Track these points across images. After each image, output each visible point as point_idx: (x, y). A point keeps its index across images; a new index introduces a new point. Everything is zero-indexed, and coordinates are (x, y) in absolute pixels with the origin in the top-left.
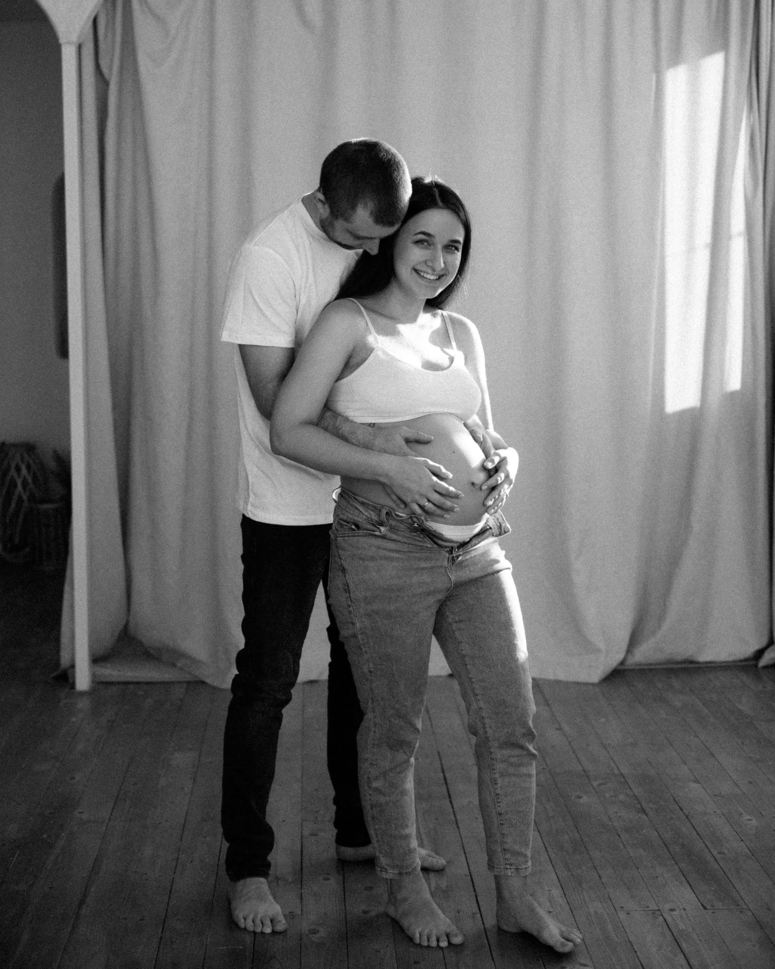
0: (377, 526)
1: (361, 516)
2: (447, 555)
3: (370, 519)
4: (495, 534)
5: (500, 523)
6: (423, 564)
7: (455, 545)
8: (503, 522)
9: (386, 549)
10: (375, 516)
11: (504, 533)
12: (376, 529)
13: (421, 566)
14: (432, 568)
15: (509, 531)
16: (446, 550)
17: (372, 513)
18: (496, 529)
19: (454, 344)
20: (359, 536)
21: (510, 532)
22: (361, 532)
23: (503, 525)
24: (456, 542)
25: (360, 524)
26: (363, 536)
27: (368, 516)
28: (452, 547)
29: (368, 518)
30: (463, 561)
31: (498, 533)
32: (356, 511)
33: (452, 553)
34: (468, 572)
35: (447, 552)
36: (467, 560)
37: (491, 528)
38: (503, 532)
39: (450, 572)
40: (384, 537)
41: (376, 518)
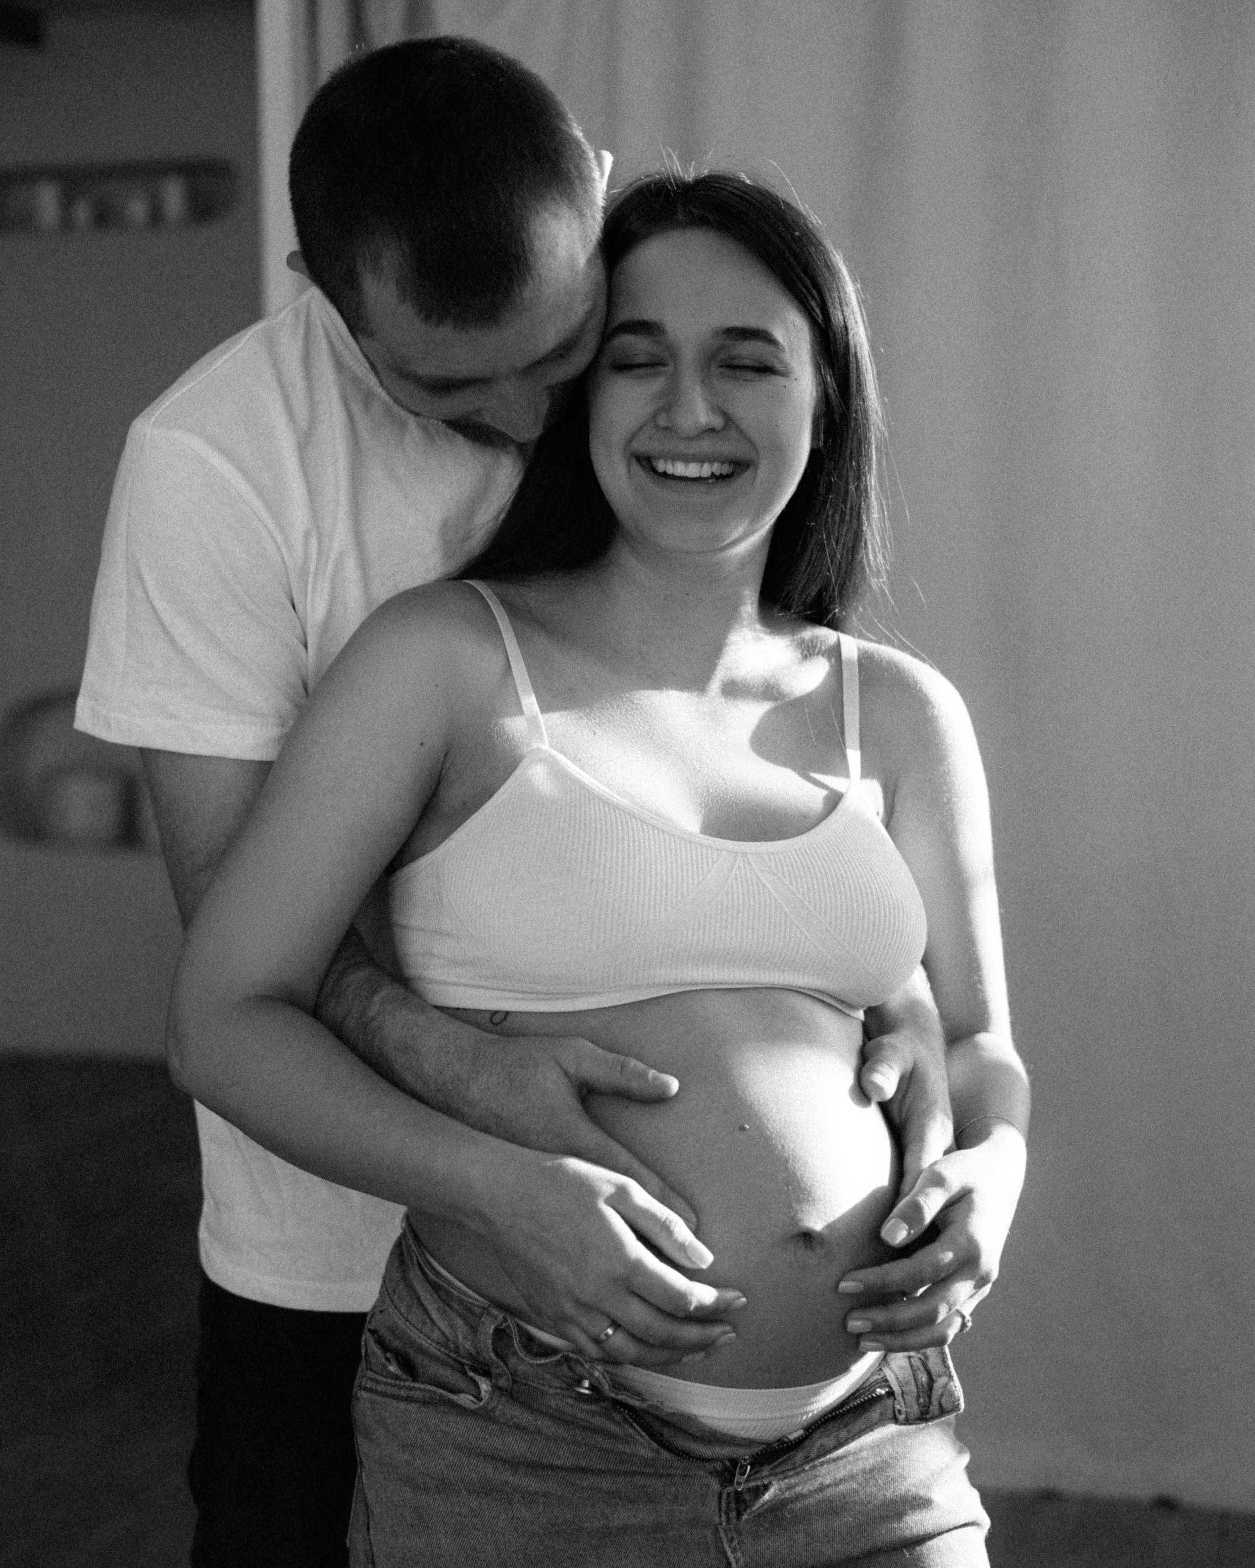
0: (471, 1374)
1: (427, 1329)
2: (715, 1485)
3: (452, 1346)
4: (902, 1417)
5: (929, 1373)
6: (623, 1516)
7: (744, 1454)
8: (943, 1370)
9: (493, 1458)
10: (465, 1338)
11: (936, 1412)
12: (463, 1384)
13: (615, 1523)
14: (658, 1528)
15: (956, 1407)
16: (709, 1466)
17: (460, 1322)
18: (910, 1399)
19: (854, 756)
20: (409, 1399)
21: (962, 1410)
22: (420, 1388)
23: (941, 1381)
24: (749, 1443)
25: (419, 1360)
26: (424, 1403)
27: (447, 1331)
28: (734, 1462)
29: (449, 1340)
30: (778, 1506)
31: (915, 1410)
32: (417, 1311)
33: (731, 1482)
34: (801, 1537)
35: (714, 1473)
36: (799, 1497)
37: (891, 1394)
38: (934, 1408)
39: (731, 1540)
40: (485, 1415)
41: (468, 1345)
